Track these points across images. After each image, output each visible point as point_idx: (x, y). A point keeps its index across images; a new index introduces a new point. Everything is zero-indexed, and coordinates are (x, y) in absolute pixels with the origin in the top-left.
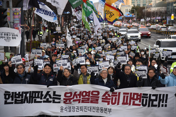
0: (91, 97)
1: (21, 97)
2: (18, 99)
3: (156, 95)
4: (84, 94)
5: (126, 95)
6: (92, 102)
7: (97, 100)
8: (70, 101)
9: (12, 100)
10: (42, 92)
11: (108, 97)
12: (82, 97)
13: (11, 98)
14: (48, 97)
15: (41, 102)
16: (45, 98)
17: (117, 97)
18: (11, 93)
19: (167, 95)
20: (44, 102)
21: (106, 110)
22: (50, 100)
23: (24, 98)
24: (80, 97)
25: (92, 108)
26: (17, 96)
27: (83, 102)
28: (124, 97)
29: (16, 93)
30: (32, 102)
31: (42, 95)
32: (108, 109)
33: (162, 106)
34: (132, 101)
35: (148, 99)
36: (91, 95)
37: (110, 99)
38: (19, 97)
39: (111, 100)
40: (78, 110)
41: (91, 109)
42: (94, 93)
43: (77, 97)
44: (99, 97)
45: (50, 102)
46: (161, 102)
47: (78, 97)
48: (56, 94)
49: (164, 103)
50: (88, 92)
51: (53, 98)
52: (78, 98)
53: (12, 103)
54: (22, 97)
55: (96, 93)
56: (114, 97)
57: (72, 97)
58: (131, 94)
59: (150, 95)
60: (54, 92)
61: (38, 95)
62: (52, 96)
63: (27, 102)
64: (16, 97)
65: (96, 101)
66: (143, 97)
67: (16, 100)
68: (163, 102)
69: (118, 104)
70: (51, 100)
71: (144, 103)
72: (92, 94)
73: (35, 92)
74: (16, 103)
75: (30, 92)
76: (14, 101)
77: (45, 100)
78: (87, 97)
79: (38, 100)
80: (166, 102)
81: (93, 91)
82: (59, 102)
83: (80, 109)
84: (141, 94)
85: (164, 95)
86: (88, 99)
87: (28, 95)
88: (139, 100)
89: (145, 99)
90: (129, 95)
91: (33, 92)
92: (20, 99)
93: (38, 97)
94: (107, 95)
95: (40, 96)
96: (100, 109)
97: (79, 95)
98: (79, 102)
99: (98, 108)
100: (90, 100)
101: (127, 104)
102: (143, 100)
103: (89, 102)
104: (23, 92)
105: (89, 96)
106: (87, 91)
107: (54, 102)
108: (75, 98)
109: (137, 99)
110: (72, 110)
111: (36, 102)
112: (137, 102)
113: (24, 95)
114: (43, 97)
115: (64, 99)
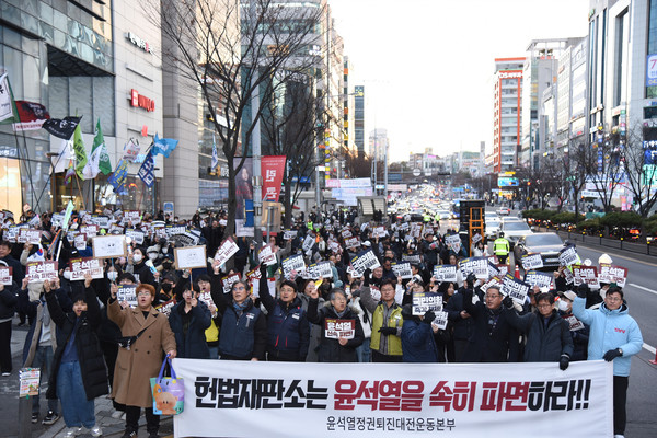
0: (403, 396)
1: (233, 390)
2: (226, 396)
3: (563, 384)
4: (386, 389)
5: (490, 389)
6: (405, 408)
7: (419, 403)
8: (350, 402)
9: (213, 398)
10: (281, 382)
11: (446, 395)
12: (380, 396)
13: (210, 394)
14: (295, 393)
15: (279, 406)
16: (288, 395)
17: (469, 394)
18: (210, 381)
19: (589, 382)
20: (287, 405)
21: (441, 423)
22: (300, 400)
23: (239, 394)
24: (375, 396)
25: (406, 422)
26: (225, 388)
27: (383, 407)
28: (486, 393)
29: (221, 380)
30: (258, 407)
31: (281, 389)
32: (446, 422)
33: (578, 406)
34: (504, 401)
35: (544, 393)
36: (402, 392)
37: (450, 398)
38: (228, 392)
39: (452, 401)
40: (371, 427)
41: (403, 424)
42: (410, 387)
43: (368, 396)
44: (422, 396)
45: (302, 405)
46: (575, 398)
47: (371, 394)
48: (315, 386)
49: (582, 401)
50: (394, 386)
51: (308, 396)
52: (372, 399)
53: (213, 406)
54: (236, 392)
55: (416, 387)
56: (461, 395)
57: (355, 393)
58: (502, 384)
59: (550, 384)
60: (311, 383)
61: (273, 388)
62: (305, 392)
63: (247, 406)
64: (221, 391)
65: (417, 406)
66: (531, 390)
67: (222, 399)
68: (579, 399)
69: (471, 408)
70: (304, 400)
71: (535, 403)
72: (406, 390)
73: (266, 382)
74: (221, 406)
75: (254, 381)
76: (216, 402)
77: (289, 400)
78: (393, 396)
79: (273, 400)
80: (586, 398)
81: (408, 383)
82: (324, 407)
83: (376, 425)
84: (527, 384)
85: (581, 382)
86: (397, 402)
87: (249, 388)
88: (521, 398)
89: (536, 394)
90: (498, 389)
91: (261, 381)
92: (231, 396)
93: (273, 394)
94: (442, 390)
95: (276, 391)
96: (425, 422)
97: (374, 390)
98: (374, 408)
99: (420, 421)
100: (401, 403)
101: (491, 407)
102: (532, 397)
103: (398, 409)
104: (236, 381)
105: (397, 393)
106: (394, 382)
107: (310, 405)
108: (363, 397)
109: (516, 397)
110: (357, 426)
111: (267, 406)
112: (517, 402)
113: (241, 386)
114: (284, 394)
115: (336, 397)
